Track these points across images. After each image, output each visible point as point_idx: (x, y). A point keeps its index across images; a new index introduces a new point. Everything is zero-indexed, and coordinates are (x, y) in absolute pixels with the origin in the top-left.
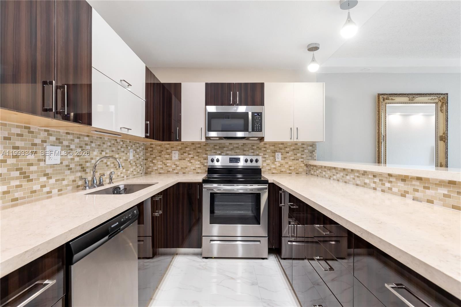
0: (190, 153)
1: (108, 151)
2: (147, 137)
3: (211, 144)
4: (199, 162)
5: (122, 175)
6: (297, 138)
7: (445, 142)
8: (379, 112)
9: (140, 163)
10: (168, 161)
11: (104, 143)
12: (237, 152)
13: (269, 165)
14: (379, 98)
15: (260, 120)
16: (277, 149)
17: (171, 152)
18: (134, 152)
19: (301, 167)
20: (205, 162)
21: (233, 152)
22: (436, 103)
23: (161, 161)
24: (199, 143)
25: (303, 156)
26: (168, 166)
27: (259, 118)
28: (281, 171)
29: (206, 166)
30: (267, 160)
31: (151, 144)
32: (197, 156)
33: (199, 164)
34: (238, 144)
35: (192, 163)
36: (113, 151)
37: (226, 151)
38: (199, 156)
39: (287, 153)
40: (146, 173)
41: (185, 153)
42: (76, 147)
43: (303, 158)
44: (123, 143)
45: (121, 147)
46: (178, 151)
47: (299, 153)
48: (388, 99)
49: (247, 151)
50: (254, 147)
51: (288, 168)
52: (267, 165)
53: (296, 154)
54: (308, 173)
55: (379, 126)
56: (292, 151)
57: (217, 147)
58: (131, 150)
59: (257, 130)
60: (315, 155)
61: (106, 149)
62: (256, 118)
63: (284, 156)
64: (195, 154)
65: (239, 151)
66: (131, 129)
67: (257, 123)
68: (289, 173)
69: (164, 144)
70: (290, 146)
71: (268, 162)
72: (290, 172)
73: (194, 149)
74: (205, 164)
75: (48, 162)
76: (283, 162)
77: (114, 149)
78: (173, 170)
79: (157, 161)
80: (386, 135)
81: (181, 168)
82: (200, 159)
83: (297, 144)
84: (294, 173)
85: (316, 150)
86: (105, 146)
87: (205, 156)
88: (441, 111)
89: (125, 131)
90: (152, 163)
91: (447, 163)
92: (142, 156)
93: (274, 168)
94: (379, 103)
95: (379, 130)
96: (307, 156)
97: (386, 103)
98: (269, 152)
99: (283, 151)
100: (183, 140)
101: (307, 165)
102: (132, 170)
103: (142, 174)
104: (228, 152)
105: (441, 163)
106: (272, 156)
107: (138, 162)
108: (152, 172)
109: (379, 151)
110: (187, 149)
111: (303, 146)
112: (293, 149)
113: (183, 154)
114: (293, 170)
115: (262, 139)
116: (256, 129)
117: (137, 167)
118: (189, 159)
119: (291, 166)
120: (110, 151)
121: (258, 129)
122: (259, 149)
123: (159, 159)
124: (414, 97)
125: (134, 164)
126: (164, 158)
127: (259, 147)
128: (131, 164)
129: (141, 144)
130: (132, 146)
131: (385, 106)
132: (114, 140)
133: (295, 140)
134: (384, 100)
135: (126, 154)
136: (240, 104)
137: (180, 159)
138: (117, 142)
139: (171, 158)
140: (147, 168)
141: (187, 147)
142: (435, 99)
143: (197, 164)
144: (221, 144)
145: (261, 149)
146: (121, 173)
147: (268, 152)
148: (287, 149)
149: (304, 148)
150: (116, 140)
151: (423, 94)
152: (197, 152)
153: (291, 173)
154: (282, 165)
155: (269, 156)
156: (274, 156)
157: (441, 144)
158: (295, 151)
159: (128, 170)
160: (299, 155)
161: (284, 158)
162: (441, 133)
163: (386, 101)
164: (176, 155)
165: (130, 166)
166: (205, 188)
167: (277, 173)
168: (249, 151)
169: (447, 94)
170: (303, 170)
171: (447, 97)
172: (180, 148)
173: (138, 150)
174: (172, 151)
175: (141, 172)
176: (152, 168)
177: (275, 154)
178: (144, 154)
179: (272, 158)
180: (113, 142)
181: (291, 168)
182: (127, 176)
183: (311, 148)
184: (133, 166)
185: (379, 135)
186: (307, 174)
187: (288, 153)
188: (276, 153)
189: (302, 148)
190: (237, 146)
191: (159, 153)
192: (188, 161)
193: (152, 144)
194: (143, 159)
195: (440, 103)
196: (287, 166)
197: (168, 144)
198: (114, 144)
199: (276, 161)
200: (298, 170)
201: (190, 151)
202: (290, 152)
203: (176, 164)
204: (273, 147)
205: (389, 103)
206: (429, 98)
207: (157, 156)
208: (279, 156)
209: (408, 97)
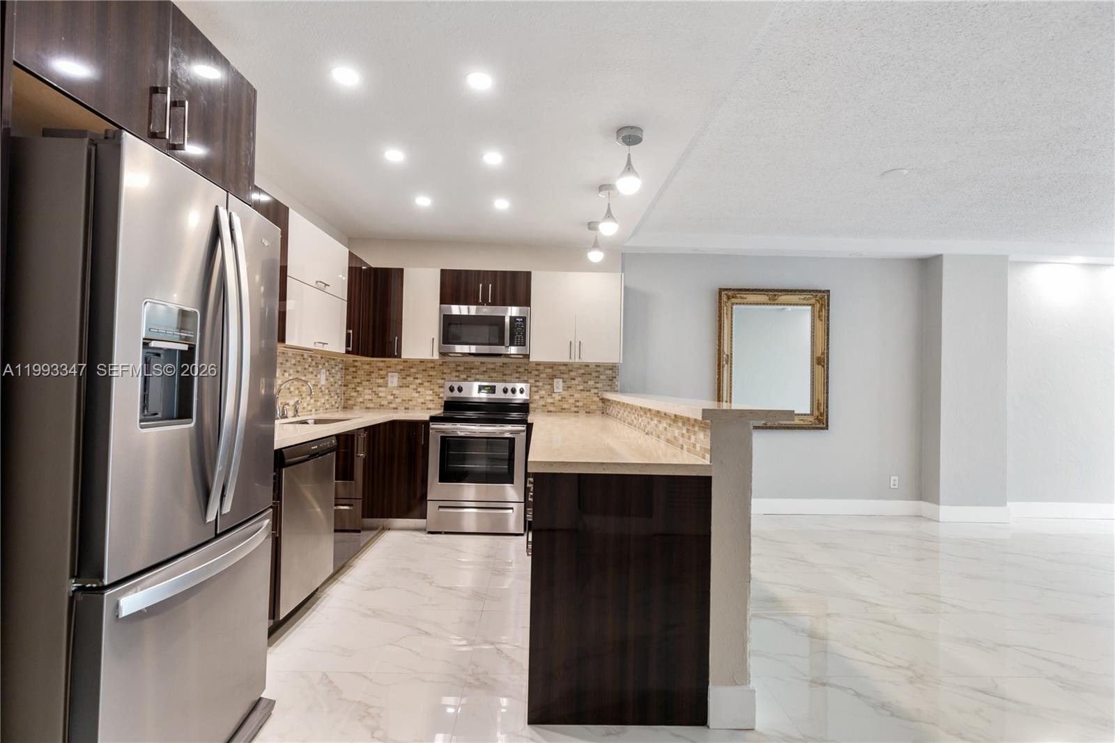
0: (417, 376)
1: (291, 371)
2: (348, 352)
3: (451, 362)
4: (431, 392)
5: (309, 408)
6: (580, 357)
7: (823, 366)
8: (720, 317)
9: (336, 391)
10: (380, 389)
11: (287, 361)
12: (492, 377)
13: (543, 398)
14: (720, 296)
15: (522, 328)
16: (557, 373)
17: (387, 375)
18: (328, 373)
19: (595, 402)
20: (441, 392)
21: (486, 377)
22: (813, 305)
23: (369, 389)
24: (432, 361)
25: (598, 385)
26: (380, 397)
27: (521, 325)
28: (562, 409)
29: (442, 398)
30: (541, 389)
31: (354, 361)
32: (428, 381)
33: (430, 395)
34: (494, 363)
35: (419, 392)
36: (298, 372)
37: (476, 374)
38: (431, 381)
39: (572, 379)
40: (345, 408)
41: (409, 376)
43: (597, 388)
44: (312, 360)
45: (309, 366)
46: (397, 374)
47: (590, 380)
48: (736, 297)
49: (509, 375)
50: (519, 370)
51: (573, 404)
52: (541, 398)
53: (587, 382)
54: (604, 413)
55: (720, 340)
56: (580, 376)
57: (461, 368)
58: (324, 371)
59: (519, 344)
60: (616, 383)
61: (290, 368)
62: (518, 325)
63: (569, 383)
64: (425, 378)
65: (495, 375)
66: (327, 344)
67: (519, 334)
68: (575, 412)
69: (376, 361)
70: (577, 368)
71: (542, 393)
72: (576, 409)
73: (423, 370)
74: (441, 395)
76: (565, 393)
77: (299, 369)
78: (388, 403)
79: (364, 389)
80: (731, 354)
81: (402, 400)
82: (432, 387)
83: (588, 366)
84: (582, 412)
85: (618, 375)
86: (288, 364)
87: (441, 381)
88: (819, 317)
89: (319, 347)
90: (355, 391)
91: (827, 400)
92: (339, 380)
93: (551, 403)
94: (720, 303)
95: (720, 346)
96: (604, 385)
97: (733, 304)
98: (544, 378)
99: (566, 376)
100: (404, 356)
101: (603, 400)
102: (323, 401)
103: (338, 408)
104: (478, 377)
105: (818, 400)
106: (549, 384)
107: (332, 388)
108: (355, 405)
109: (719, 379)
110: (412, 370)
111: (598, 369)
112: (583, 374)
113: (406, 378)
114: (581, 407)
115: (527, 356)
116: (517, 343)
117: (331, 397)
118: (414, 387)
119: (578, 401)
120: (294, 372)
121: (521, 342)
122: (528, 373)
123: (367, 386)
124: (775, 295)
125: (327, 391)
126: (375, 383)
127: (527, 370)
128: (322, 391)
129: (338, 361)
130: (324, 364)
131: (732, 308)
132: (299, 355)
133: (577, 360)
134: (729, 298)
135: (316, 376)
136: (494, 302)
137: (400, 387)
138: (304, 359)
139: (387, 384)
140: (347, 399)
141: (412, 368)
142: (810, 299)
143: (427, 395)
144: (468, 363)
145: (531, 373)
146: (308, 405)
147: (542, 378)
148: (573, 374)
149: (599, 371)
150: (303, 355)
151: (791, 291)
152: (429, 376)
153: (578, 412)
154: (565, 398)
155: (543, 384)
156: (552, 385)
157: (819, 369)
158: (585, 378)
159: (318, 401)
160: (591, 383)
161: (568, 387)
162: (819, 354)
163: (733, 299)
164: (394, 380)
165: (320, 394)
166: (432, 429)
167: (556, 412)
169: (828, 291)
170: (598, 407)
171: (828, 296)
172: (401, 367)
173: (333, 371)
174: (387, 373)
175: (337, 405)
176: (355, 400)
177: (553, 381)
178: (342, 377)
179: (548, 387)
180: (298, 358)
181: (577, 404)
182: (316, 410)
183: (610, 372)
184: (326, 394)
185: (719, 354)
186: (603, 413)
187: (574, 379)
188: (555, 380)
189: (596, 372)
190: (493, 366)
191: (367, 375)
192: (414, 389)
193: (356, 361)
194: (341, 385)
195: (818, 306)
196: (571, 401)
197: (382, 361)
198: (299, 362)
199: (555, 393)
200: (589, 407)
201: (417, 373)
202: (576, 379)
203: (394, 395)
204: (550, 370)
205: (737, 304)
206: (800, 296)
207: (364, 381)
208: (559, 384)
209: (767, 295)
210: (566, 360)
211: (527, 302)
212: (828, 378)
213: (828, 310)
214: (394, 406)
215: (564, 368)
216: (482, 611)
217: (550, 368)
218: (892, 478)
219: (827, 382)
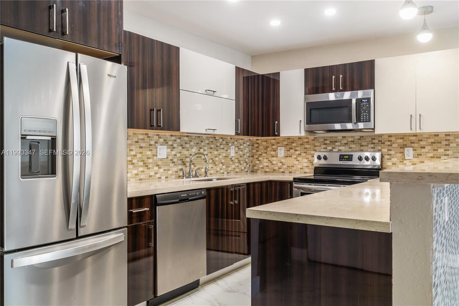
0: (297, 149)
1: (206, 148)
2: (237, 134)
3: (320, 137)
4: (307, 160)
5: (222, 171)
9: (245, 160)
10: (273, 158)
11: (202, 141)
12: (352, 148)
13: (395, 164)
15: (367, 107)
16: (408, 143)
17: (277, 149)
18: (237, 149)
20: (312, 160)
23: (267, 159)
25: (447, 152)
27: (366, 105)
29: (313, 165)
30: (393, 157)
31: (257, 140)
32: (304, 153)
33: (306, 162)
34: (353, 137)
35: (299, 160)
36: (211, 148)
37: (339, 146)
38: (306, 152)
39: (421, 148)
40: (252, 172)
41: (291, 149)
42: (178, 145)
44: (223, 140)
45: (221, 144)
46: (284, 147)
47: (441, 148)
49: (365, 146)
50: (374, 141)
53: (437, 150)
56: (429, 145)
57: (328, 142)
58: (233, 147)
59: (365, 120)
61: (204, 146)
62: (363, 105)
63: (419, 152)
64: (302, 150)
65: (354, 146)
66: (216, 130)
67: (365, 112)
69: (270, 139)
70: (427, 138)
71: (394, 160)
73: (301, 144)
74: (313, 163)
75: (159, 157)
76: (415, 160)
77: (212, 146)
78: (279, 168)
79: (263, 159)
81: (288, 166)
82: (308, 156)
83: (438, 135)
86: (203, 144)
87: (312, 152)
89: (211, 132)
90: (258, 160)
92: (247, 153)
98: (396, 148)
99: (416, 145)
100: (283, 135)
102: (233, 166)
103: (247, 172)
106: (400, 153)
107: (241, 159)
108: (258, 170)
110: (294, 145)
111: (448, 138)
112: (432, 143)
113: (289, 151)
116: (363, 120)
117: (241, 164)
118: (295, 157)
120: (208, 148)
121: (366, 119)
122: (381, 143)
123: (265, 157)
125: (237, 161)
126: (270, 155)
127: (381, 141)
128: (232, 161)
129: (246, 140)
130: (233, 143)
132: (212, 138)
133: (418, 131)
135: (227, 150)
137: (286, 157)
138: (216, 140)
139: (277, 155)
140: (254, 166)
141: (293, 143)
143: (304, 162)
144: (332, 137)
145: (384, 143)
146: (221, 169)
147: (394, 148)
148: (423, 143)
149: (449, 140)
150: (215, 138)
155: (395, 152)
156: (403, 153)
158: (435, 146)
159: (229, 167)
160: (441, 151)
161: (418, 155)
164: (281, 152)
165: (231, 163)
166: (295, 187)
168: (368, 146)
172: (286, 143)
173: (242, 147)
174: (277, 147)
175: (246, 170)
176: (258, 166)
177: (404, 150)
178: (250, 151)
179: (399, 155)
180: (211, 140)
182: (228, 173)
184: (236, 163)
187: (424, 148)
188: (406, 149)
189: (446, 140)
190: (352, 139)
191: (265, 149)
192: (295, 158)
193: (258, 140)
194: (249, 156)
197: (274, 139)
198: (212, 142)
199: (406, 160)
201: (297, 147)
202: (426, 147)
203: (282, 162)
204: (401, 141)
207: (263, 153)
208: (409, 153)
210: (408, 131)
211: (372, 86)
214: (282, 170)
215: (414, 138)
217: (401, 138)
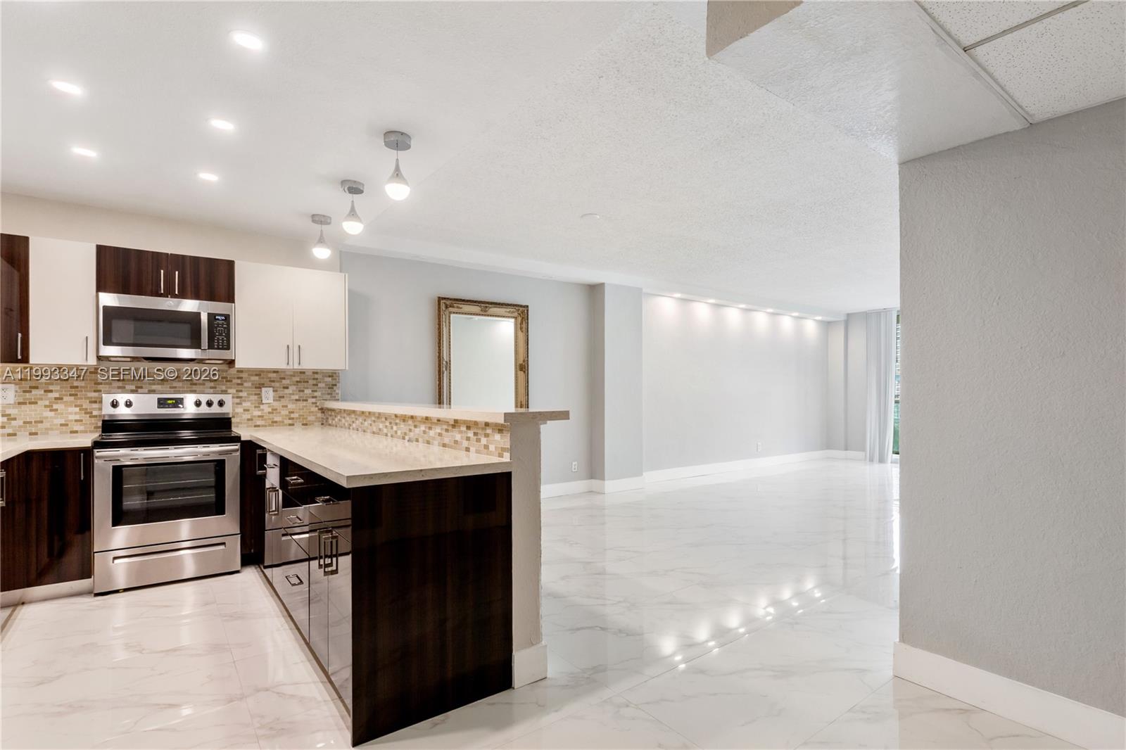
0: (51, 388)
4: (77, 409)
6: (299, 364)
7: (525, 372)
8: (439, 325)
12: (175, 387)
13: (248, 410)
14: (439, 304)
15: (225, 328)
16: (266, 381)
19: (312, 412)
20: (95, 409)
21: (166, 387)
22: (516, 318)
25: (316, 394)
27: (223, 324)
28: (273, 422)
29: (96, 416)
30: (245, 401)
32: (71, 395)
33: (76, 413)
35: (57, 410)
37: (151, 384)
38: (76, 395)
39: (284, 388)
41: (36, 388)
43: (316, 397)
46: (13, 385)
47: (307, 388)
48: (453, 307)
51: (286, 415)
52: (244, 410)
53: (303, 391)
54: (324, 423)
55: (439, 347)
56: (294, 385)
59: (221, 347)
60: (337, 391)
62: (218, 324)
63: (281, 393)
64: (66, 391)
65: (181, 384)
67: (221, 335)
68: (290, 425)
70: (291, 376)
71: (246, 405)
72: (290, 422)
74: (95, 413)
76: (276, 404)
80: (450, 361)
82: (79, 402)
83: (304, 373)
84: (298, 425)
85: (339, 382)
87: (96, 394)
88: (521, 328)
91: (528, 401)
93: (259, 416)
94: (439, 311)
95: (439, 353)
96: (322, 394)
97: (450, 313)
98: (249, 387)
99: (277, 384)
100: (34, 360)
101: (322, 410)
104: (154, 387)
105: (521, 402)
106: (255, 394)
109: (439, 385)
111: (316, 376)
112: (297, 382)
113: (31, 392)
114: (297, 418)
115: (231, 363)
116: (218, 345)
118: (47, 403)
119: (293, 412)
121: (223, 345)
122: (227, 381)
124: (486, 307)
131: (449, 317)
133: (296, 366)
134: (447, 307)
136: (183, 295)
137: (19, 403)
142: (513, 312)
143: (71, 413)
147: (246, 387)
148: (285, 382)
149: (317, 379)
151: (499, 304)
152: (71, 387)
153: (293, 425)
154: (276, 409)
155: (248, 394)
156: (259, 395)
157: (521, 374)
158: (301, 386)
160: (308, 392)
161: (280, 397)
162: (521, 361)
163: (450, 309)
164: (7, 394)
166: (98, 458)
167: (266, 426)
168: (203, 385)
169: (527, 306)
170: (317, 418)
171: (528, 311)
177: (261, 391)
179: (254, 398)
181: (292, 416)
183: (330, 379)
185: (440, 361)
186: (322, 424)
187: (287, 388)
188: (264, 389)
189: (314, 379)
192: (46, 406)
195: (519, 319)
196: (285, 412)
199: (263, 404)
200: (306, 418)
201: (51, 384)
202: (290, 387)
203: (9, 415)
204: (257, 378)
205: (454, 313)
206: (505, 310)
208: (268, 394)
209: (480, 306)
210: (283, 366)
211: (230, 298)
212: (528, 382)
213: (528, 323)
214: (10, 431)
215: (275, 375)
216: (234, 662)
217: (256, 375)
218: (574, 463)
219: (528, 386)
